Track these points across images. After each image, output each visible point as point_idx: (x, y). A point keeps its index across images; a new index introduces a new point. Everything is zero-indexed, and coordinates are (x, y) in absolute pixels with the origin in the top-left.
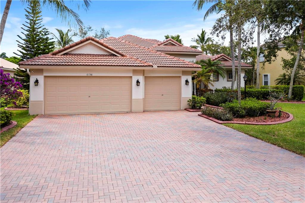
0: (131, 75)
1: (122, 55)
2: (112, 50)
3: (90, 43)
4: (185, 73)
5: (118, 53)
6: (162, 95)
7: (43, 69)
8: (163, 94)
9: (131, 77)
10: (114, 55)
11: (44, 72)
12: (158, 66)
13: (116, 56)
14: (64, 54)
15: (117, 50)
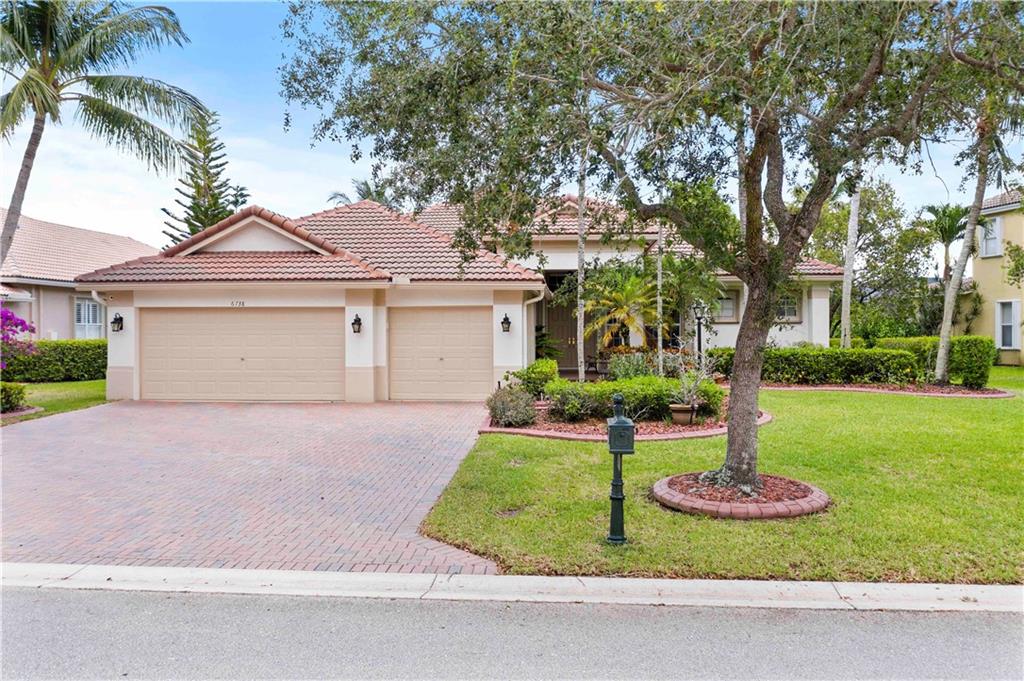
0: (340, 303)
1: (333, 252)
2: (307, 239)
3: (254, 223)
4: (501, 296)
5: (321, 246)
6: (441, 359)
7: (132, 291)
8: (443, 356)
9: (343, 309)
10: (312, 252)
11: (135, 299)
12: (412, 280)
13: (317, 253)
14: (193, 253)
15: (320, 238)
